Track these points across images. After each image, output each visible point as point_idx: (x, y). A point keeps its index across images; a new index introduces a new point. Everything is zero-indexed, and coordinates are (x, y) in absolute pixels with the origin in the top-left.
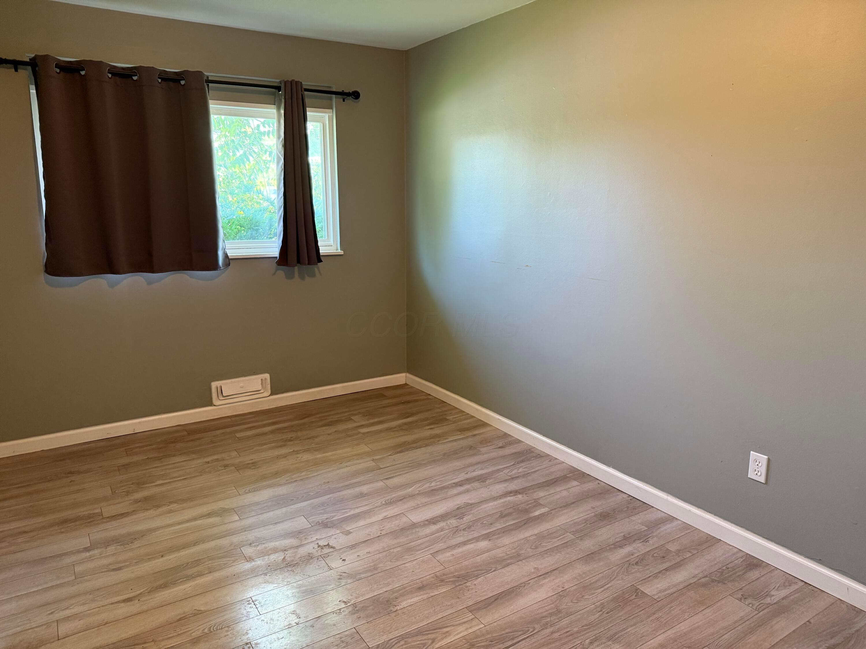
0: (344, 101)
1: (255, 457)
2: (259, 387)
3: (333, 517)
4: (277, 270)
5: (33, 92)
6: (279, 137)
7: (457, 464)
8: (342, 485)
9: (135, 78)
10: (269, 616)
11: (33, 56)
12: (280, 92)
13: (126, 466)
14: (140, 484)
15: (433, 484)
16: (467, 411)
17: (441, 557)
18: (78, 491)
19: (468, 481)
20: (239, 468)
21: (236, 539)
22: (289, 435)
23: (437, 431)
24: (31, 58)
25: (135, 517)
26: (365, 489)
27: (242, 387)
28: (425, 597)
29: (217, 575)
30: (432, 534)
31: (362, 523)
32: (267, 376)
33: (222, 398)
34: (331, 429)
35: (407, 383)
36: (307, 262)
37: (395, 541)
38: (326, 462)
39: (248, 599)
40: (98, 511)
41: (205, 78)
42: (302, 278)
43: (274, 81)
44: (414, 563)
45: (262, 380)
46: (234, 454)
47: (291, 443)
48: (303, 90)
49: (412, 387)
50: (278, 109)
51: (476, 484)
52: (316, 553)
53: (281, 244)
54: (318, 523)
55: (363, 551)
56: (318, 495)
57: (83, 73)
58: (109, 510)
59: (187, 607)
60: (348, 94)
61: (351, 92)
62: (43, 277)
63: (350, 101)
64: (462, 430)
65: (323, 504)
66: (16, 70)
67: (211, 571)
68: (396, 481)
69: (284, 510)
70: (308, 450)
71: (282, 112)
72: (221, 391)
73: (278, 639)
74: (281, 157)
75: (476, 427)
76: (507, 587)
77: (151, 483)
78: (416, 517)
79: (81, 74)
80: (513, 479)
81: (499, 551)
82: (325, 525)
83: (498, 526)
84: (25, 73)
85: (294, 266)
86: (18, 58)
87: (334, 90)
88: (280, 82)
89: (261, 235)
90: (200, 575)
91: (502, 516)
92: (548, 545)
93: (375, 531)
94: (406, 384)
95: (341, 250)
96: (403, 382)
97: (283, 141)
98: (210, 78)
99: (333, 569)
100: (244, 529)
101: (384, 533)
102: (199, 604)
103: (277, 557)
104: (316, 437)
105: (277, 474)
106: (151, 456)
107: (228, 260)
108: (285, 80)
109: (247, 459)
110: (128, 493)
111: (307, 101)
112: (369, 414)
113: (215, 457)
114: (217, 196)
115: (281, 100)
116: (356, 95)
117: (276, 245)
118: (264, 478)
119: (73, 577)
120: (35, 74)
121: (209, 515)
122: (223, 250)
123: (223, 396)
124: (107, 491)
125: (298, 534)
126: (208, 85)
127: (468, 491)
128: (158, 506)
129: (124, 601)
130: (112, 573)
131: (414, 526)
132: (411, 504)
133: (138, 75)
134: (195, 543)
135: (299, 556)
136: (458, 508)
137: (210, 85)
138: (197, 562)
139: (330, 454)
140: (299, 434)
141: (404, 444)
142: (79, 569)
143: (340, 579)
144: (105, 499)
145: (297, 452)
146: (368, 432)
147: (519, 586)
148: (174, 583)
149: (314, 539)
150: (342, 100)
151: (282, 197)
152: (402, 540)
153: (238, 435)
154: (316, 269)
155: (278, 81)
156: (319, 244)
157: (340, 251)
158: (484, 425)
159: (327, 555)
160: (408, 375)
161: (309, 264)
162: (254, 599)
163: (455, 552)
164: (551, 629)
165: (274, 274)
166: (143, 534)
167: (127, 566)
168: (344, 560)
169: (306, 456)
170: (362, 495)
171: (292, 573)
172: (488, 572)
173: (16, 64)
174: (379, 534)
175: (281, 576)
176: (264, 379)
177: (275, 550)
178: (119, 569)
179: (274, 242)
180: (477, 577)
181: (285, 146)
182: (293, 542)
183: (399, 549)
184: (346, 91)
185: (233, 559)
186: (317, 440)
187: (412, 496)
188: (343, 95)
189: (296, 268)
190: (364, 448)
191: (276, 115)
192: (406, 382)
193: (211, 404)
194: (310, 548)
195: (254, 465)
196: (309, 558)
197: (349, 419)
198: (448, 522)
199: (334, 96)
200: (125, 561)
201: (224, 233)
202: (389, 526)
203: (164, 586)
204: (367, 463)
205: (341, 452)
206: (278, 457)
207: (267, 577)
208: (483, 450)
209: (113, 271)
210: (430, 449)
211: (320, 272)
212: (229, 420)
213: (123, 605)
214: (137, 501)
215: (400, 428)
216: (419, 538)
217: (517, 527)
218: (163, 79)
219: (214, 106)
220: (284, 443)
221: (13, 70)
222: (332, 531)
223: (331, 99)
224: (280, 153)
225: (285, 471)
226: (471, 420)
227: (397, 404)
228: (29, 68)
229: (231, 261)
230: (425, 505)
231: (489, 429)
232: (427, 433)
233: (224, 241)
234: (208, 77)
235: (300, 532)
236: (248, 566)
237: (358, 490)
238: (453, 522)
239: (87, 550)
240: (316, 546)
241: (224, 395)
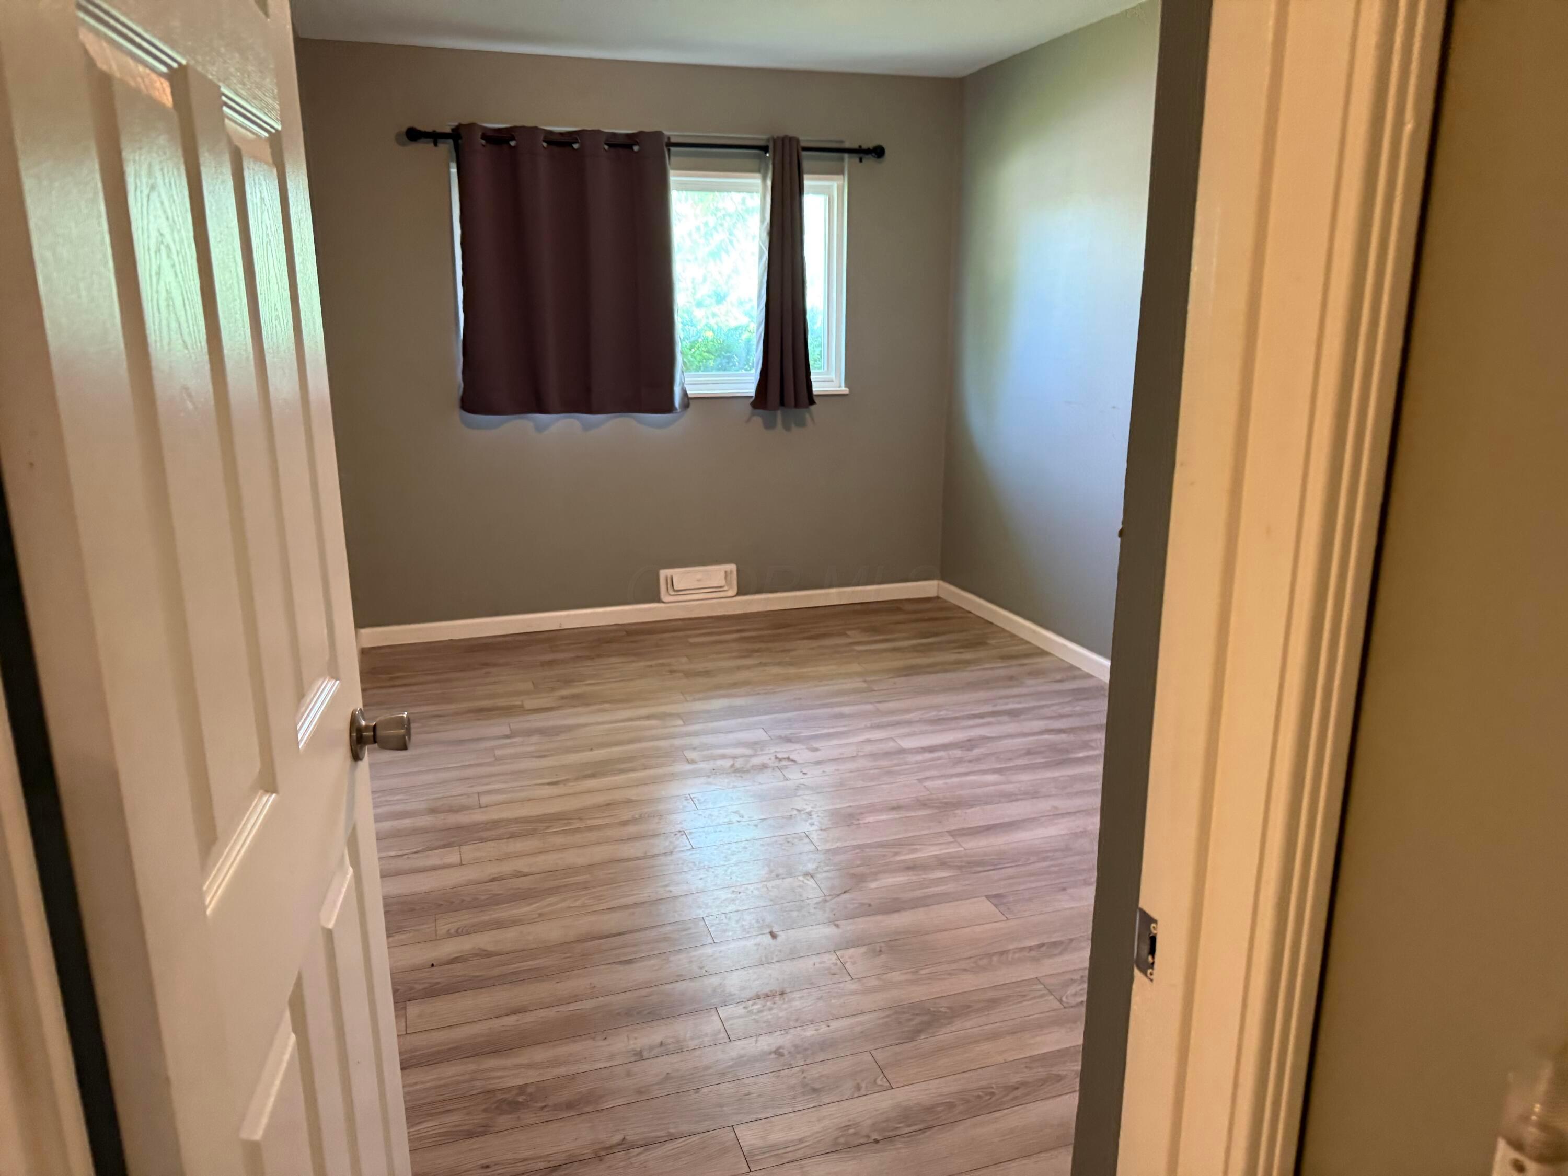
0: (861, 160)
1: (710, 666)
2: (723, 583)
3: (801, 733)
4: (753, 415)
5: (454, 171)
6: (762, 221)
7: (982, 695)
8: (818, 702)
9: (576, 146)
10: (708, 812)
11: (456, 124)
12: (768, 155)
13: (551, 663)
14: (568, 682)
15: (942, 713)
16: (1022, 635)
17: (929, 784)
18: (495, 683)
19: (993, 714)
20: (688, 674)
21: (677, 742)
22: (757, 646)
23: (968, 656)
24: (453, 127)
25: (561, 712)
26: (846, 710)
27: (699, 580)
28: (897, 816)
29: (652, 772)
30: (924, 761)
31: (835, 742)
32: (732, 567)
33: (672, 593)
34: (814, 644)
35: (941, 596)
36: (793, 403)
37: (874, 764)
38: (800, 678)
39: (687, 796)
40: (518, 703)
41: (666, 140)
42: (787, 428)
43: (759, 138)
44: (893, 785)
45: (726, 572)
46: (684, 660)
47: (759, 654)
48: (800, 149)
49: (945, 601)
50: (764, 179)
51: (1005, 718)
52: (773, 763)
53: (759, 377)
54: (780, 737)
55: (830, 768)
56: (784, 710)
57: (513, 143)
58: (529, 703)
59: (618, 795)
60: (868, 152)
61: (871, 148)
62: (457, 414)
63: (870, 161)
64: (1004, 658)
65: (789, 720)
66: (436, 145)
67: (645, 768)
68: (891, 705)
69: (740, 720)
70: (779, 664)
71: (769, 183)
72: (670, 582)
73: (716, 832)
74: (765, 250)
75: (1027, 656)
76: (1006, 820)
77: (581, 681)
78: (907, 744)
79: (510, 145)
80: (1062, 716)
81: (1011, 786)
82: (788, 740)
83: (1020, 762)
84: (446, 147)
85: (775, 409)
86: (439, 130)
87: (847, 145)
88: (768, 140)
89: (735, 366)
90: (633, 770)
91: (1029, 753)
92: (1078, 787)
93: (849, 751)
94: (938, 598)
95: (845, 387)
96: (932, 594)
97: (769, 227)
98: (673, 140)
99: (790, 780)
100: (689, 734)
101: (861, 754)
102: (632, 794)
103: (727, 763)
104: (795, 650)
105: (735, 685)
106: (580, 654)
107: (686, 399)
108: (775, 137)
109: (700, 666)
110: (553, 689)
111: (806, 164)
112: (873, 630)
113: (660, 661)
114: (676, 308)
115: (767, 166)
116: (879, 152)
117: (752, 380)
118: (719, 687)
119: (493, 759)
120: (457, 148)
121: (648, 717)
122: (681, 385)
123: (675, 591)
124: (529, 686)
125: (755, 745)
126: (669, 150)
127: (989, 724)
128: (588, 705)
129: (549, 784)
130: (534, 759)
131: (902, 751)
132: (906, 730)
133: (579, 141)
134: (630, 742)
135: (751, 764)
136: (969, 740)
137: (673, 149)
138: (631, 759)
139: (809, 669)
140: (770, 645)
141: (912, 667)
142: (498, 752)
143: (796, 789)
144: (527, 693)
145: (765, 665)
146: (866, 651)
147: (1024, 821)
148: (603, 774)
149: (772, 751)
150: (857, 160)
151: (762, 309)
152: (884, 763)
153: (692, 640)
154: (807, 416)
155: (765, 137)
156: (813, 377)
157: (844, 390)
158: (1043, 653)
159: (786, 767)
160: (942, 583)
161: (797, 405)
162: (692, 796)
163: (948, 781)
164: (1051, 863)
165: (748, 421)
166: (569, 728)
167: (552, 755)
168: (805, 774)
169: (775, 670)
170: (842, 716)
171: (740, 778)
172: (986, 803)
173: (435, 137)
174: (855, 755)
175: (726, 780)
176: (729, 572)
177: (723, 757)
178: (544, 756)
179: (751, 375)
180: (972, 806)
181: (771, 234)
182: (748, 751)
183: (876, 771)
184: (865, 147)
185: (673, 759)
186: (793, 653)
187: (909, 723)
188: (860, 152)
189: (779, 413)
190: (855, 667)
191: (760, 188)
192: (938, 593)
193: (659, 600)
194: (764, 759)
195: (707, 673)
196: (764, 767)
197: (842, 634)
198: (950, 752)
199: (846, 156)
200: (548, 750)
201: (683, 360)
202: (868, 748)
203: (593, 776)
204: (859, 684)
205: (823, 669)
206: (739, 668)
207: (710, 780)
208: (1030, 682)
209: (541, 407)
210: (949, 676)
211: (813, 420)
212: (680, 623)
213: (547, 787)
214: (563, 698)
215: (915, 649)
216: (906, 764)
217: (1046, 766)
218: (610, 145)
219: (674, 178)
220: (750, 653)
221: (432, 145)
222: (797, 746)
223: (842, 159)
224: (763, 244)
225: (746, 683)
226: (1025, 647)
227: (917, 621)
228: (451, 141)
229: (691, 401)
230: (923, 733)
231: (1048, 659)
232: (952, 657)
233: (683, 372)
234: (669, 138)
235: (756, 743)
236: (689, 767)
237: (837, 710)
238: (958, 753)
239: (507, 737)
240: (773, 758)
241: (676, 588)
